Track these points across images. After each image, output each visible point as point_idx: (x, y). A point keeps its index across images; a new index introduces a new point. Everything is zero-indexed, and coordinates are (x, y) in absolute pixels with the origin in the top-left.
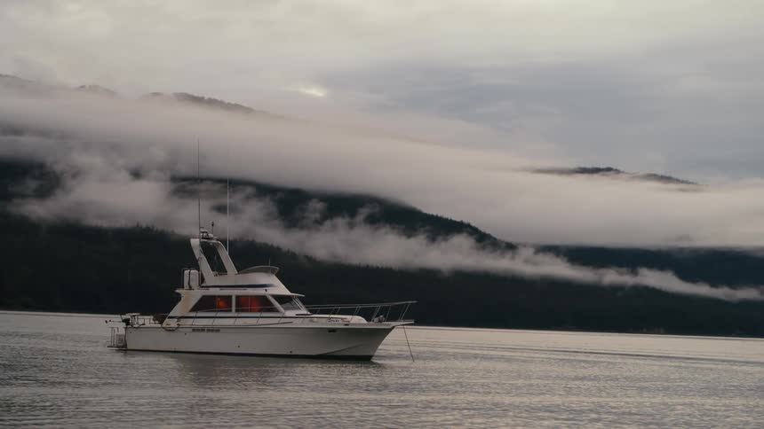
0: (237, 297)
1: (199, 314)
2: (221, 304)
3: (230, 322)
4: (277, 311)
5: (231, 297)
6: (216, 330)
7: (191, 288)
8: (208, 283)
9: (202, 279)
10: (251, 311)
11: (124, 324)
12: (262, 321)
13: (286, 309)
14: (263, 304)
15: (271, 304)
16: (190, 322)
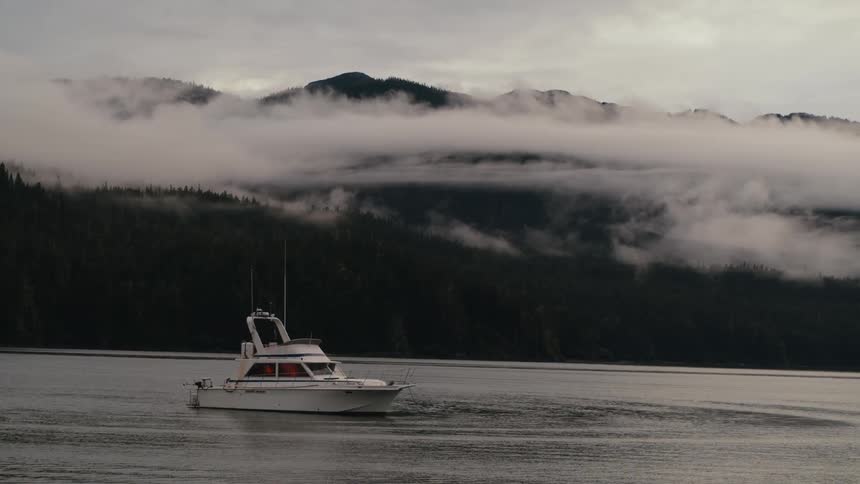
0: (280, 364)
1: (251, 379)
2: (269, 370)
3: (273, 385)
4: (308, 375)
5: (274, 364)
6: (261, 391)
7: (246, 358)
8: (259, 353)
9: (255, 351)
10: (289, 376)
11: (196, 387)
12: (296, 384)
13: (315, 374)
14: (298, 371)
15: (304, 370)
16: (244, 384)
